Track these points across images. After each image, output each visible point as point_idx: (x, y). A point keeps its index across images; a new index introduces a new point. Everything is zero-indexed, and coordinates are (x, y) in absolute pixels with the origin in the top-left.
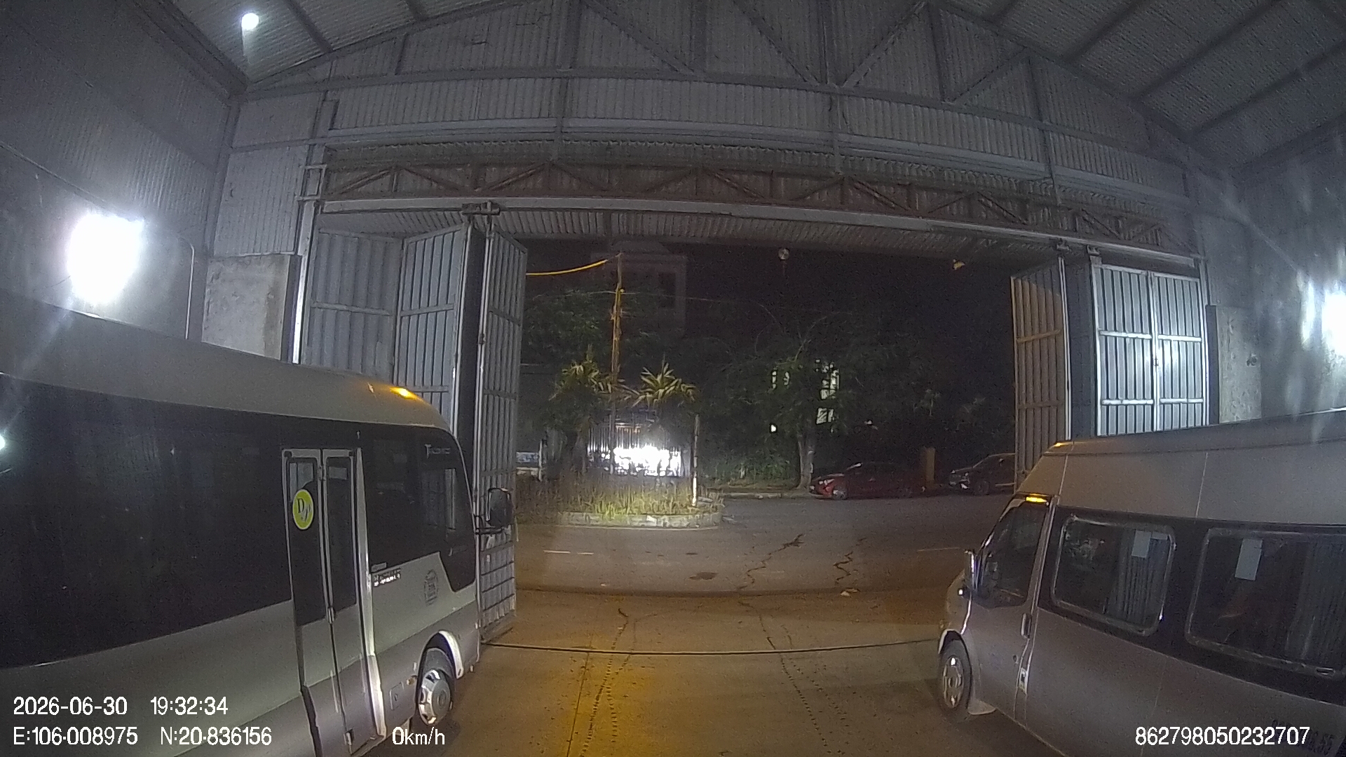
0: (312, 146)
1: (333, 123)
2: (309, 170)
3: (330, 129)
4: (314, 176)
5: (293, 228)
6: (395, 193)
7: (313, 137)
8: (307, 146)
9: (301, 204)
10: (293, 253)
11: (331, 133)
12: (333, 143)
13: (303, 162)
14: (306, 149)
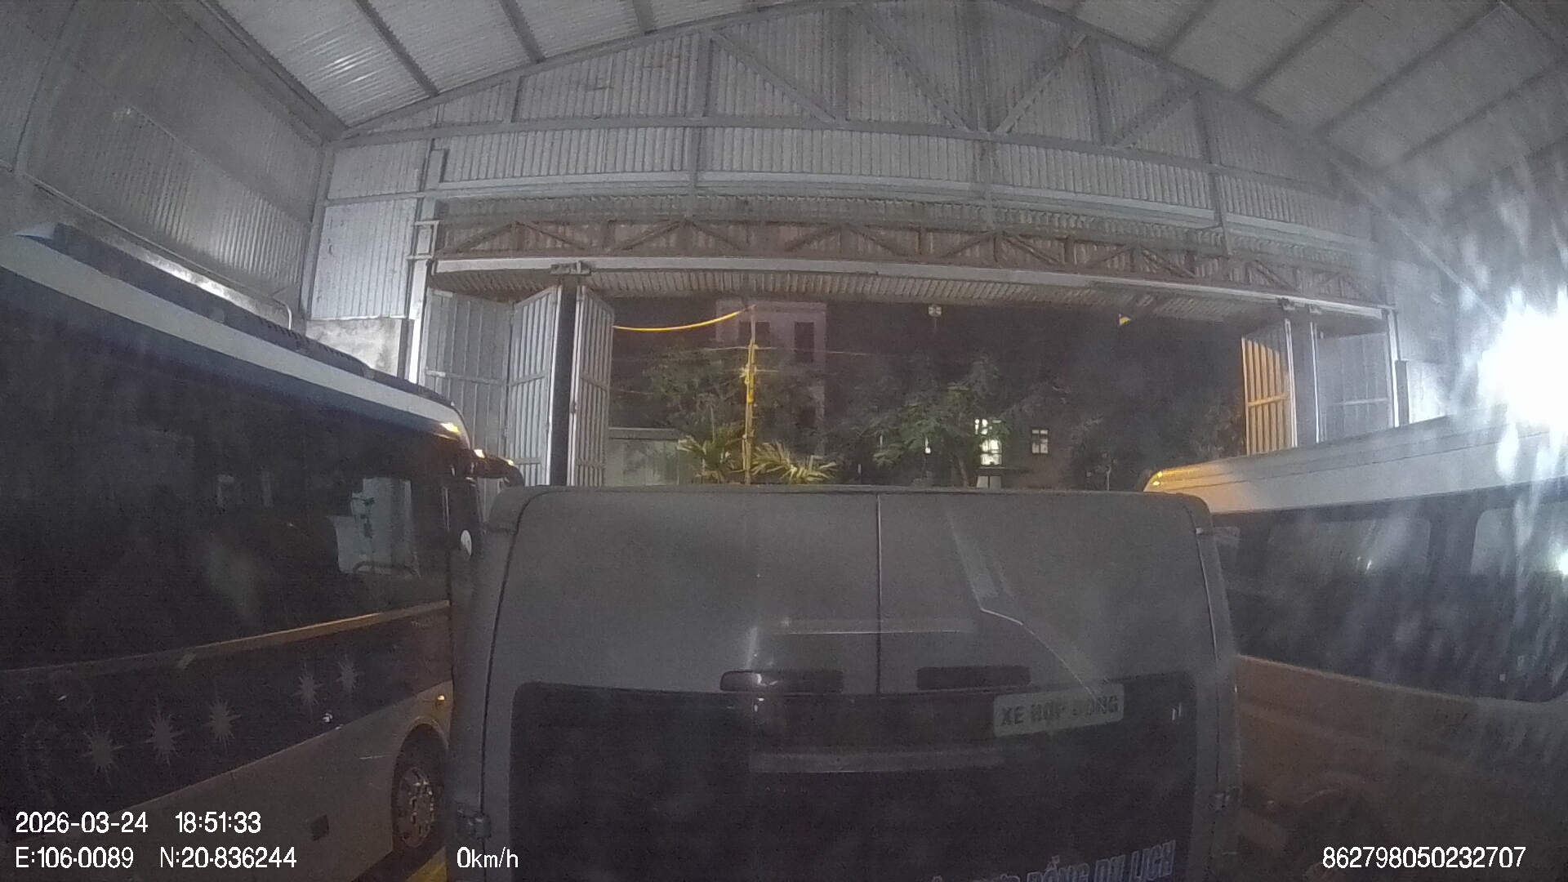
0: (420, 201)
1: (443, 175)
2: (418, 226)
3: (442, 180)
4: (424, 233)
5: (403, 290)
6: (518, 252)
7: (420, 190)
8: (415, 201)
9: (411, 263)
10: (403, 317)
11: (442, 186)
12: (444, 197)
13: (412, 217)
14: (413, 203)
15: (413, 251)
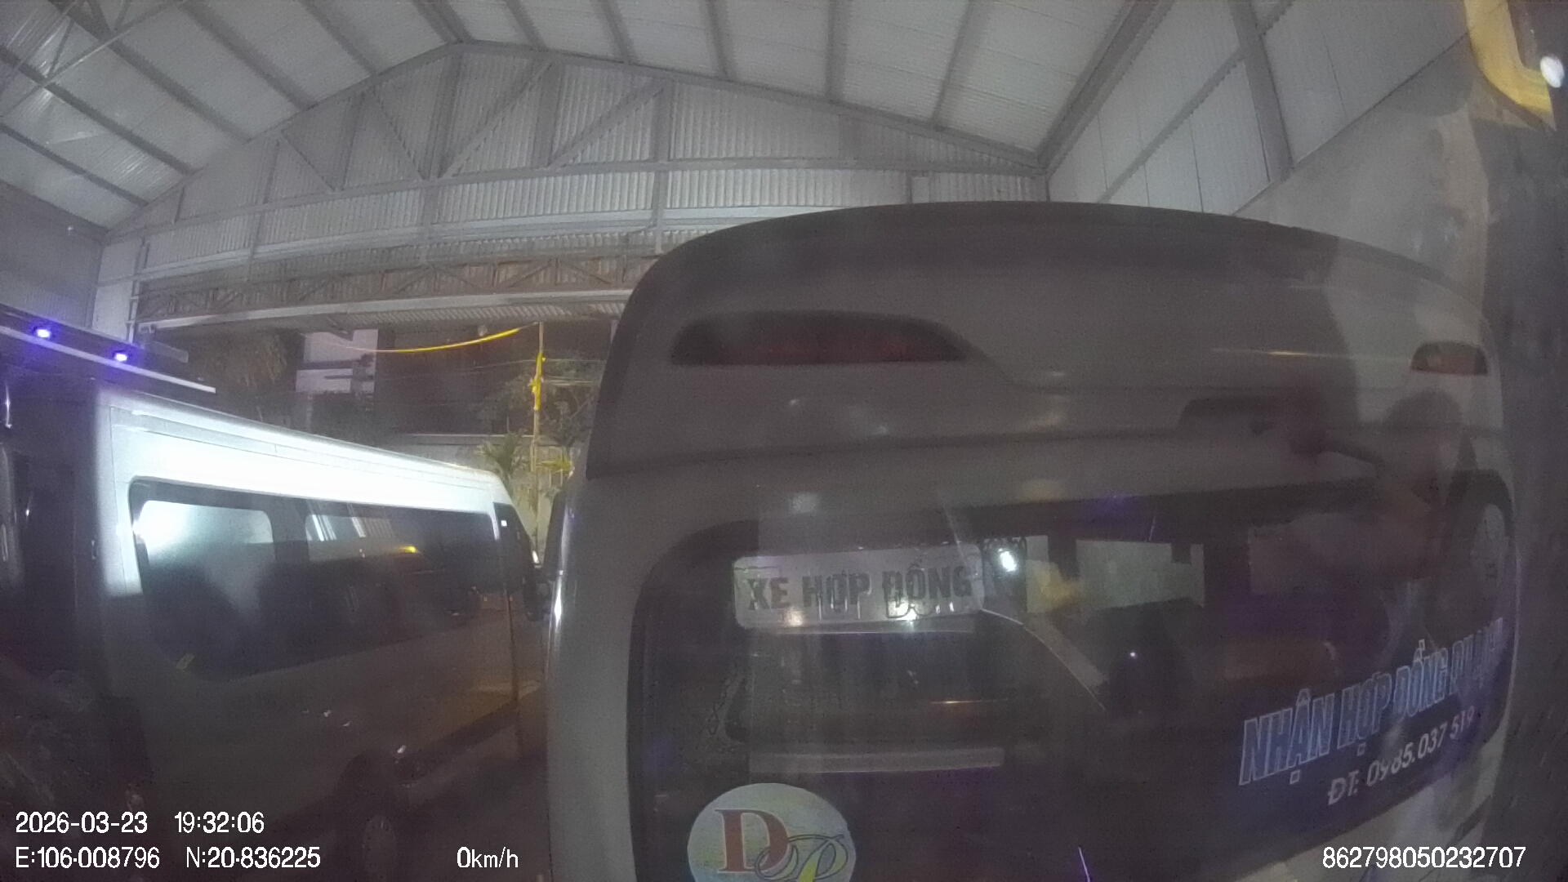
0: (135, 282)
1: (146, 263)
2: (133, 300)
3: (144, 267)
7: (135, 275)
11: (145, 271)
12: (145, 279)
13: (130, 295)
14: (131, 283)
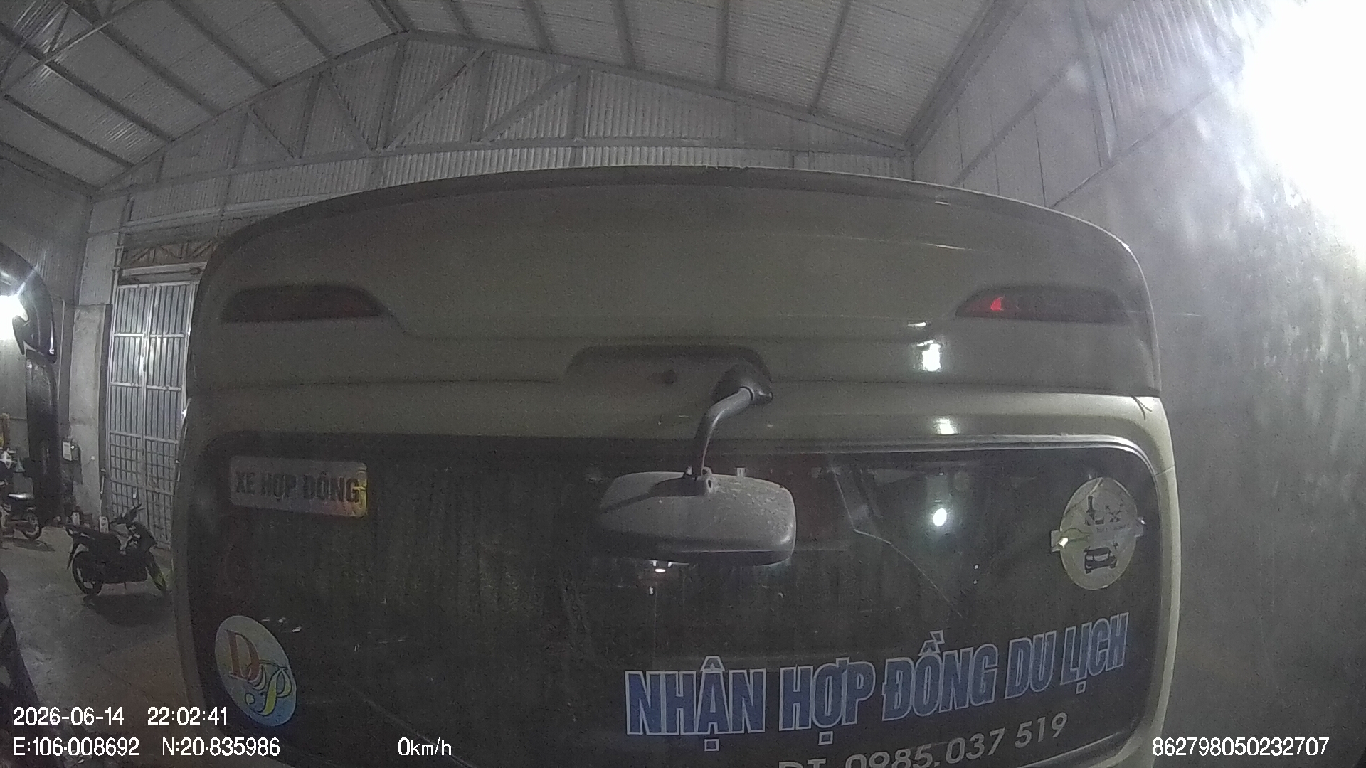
0: (120, 234)
1: (130, 217)
2: (118, 249)
3: (130, 220)
4: (120, 253)
5: (110, 287)
6: (154, 262)
7: (120, 228)
8: (117, 234)
9: (114, 271)
10: (108, 303)
11: (131, 223)
12: (129, 231)
13: (116, 244)
15: (115, 265)
